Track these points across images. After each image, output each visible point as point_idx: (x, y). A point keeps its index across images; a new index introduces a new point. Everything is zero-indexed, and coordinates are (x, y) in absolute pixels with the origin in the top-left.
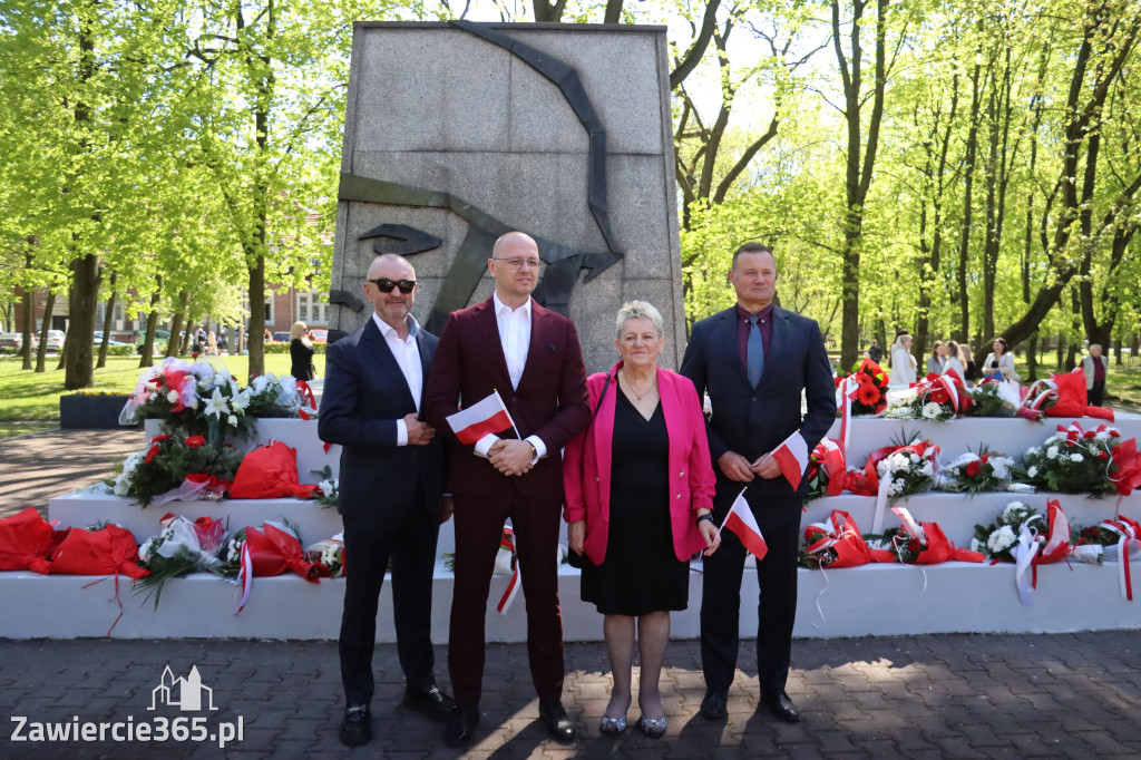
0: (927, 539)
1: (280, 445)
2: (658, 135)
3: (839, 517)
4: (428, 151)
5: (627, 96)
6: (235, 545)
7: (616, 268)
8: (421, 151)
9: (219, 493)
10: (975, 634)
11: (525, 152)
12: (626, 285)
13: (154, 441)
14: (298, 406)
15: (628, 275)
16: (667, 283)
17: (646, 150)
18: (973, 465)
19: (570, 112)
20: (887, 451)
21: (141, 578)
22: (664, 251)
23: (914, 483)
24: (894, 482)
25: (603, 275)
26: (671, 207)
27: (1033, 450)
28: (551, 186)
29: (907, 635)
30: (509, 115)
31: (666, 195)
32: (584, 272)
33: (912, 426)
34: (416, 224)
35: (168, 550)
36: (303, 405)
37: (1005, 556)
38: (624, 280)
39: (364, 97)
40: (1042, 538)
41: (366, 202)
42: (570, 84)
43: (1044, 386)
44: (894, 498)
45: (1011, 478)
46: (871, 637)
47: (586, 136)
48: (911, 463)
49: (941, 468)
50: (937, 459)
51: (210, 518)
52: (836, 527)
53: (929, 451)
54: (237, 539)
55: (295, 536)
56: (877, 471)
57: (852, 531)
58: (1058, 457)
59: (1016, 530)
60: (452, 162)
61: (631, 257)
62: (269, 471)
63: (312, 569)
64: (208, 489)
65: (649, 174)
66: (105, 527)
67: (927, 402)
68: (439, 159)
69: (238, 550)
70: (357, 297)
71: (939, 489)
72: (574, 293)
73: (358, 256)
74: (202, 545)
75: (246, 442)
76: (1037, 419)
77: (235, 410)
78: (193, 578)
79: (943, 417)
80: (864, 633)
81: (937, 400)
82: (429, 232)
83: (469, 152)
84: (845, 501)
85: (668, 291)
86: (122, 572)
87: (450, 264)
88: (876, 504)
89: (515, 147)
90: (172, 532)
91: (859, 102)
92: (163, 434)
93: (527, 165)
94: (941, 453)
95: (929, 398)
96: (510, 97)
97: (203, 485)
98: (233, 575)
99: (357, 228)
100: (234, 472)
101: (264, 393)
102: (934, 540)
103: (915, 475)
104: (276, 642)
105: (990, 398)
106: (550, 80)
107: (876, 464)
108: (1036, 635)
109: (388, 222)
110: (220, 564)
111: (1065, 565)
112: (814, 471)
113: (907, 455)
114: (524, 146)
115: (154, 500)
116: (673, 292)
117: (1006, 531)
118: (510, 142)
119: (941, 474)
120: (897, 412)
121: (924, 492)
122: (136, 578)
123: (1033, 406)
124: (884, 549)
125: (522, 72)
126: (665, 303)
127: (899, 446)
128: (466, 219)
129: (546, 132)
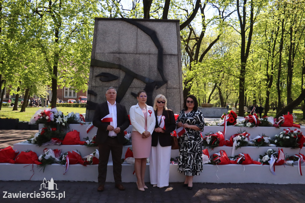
0: (245, 158)
1: (75, 131)
2: (177, 50)
3: (222, 152)
4: (115, 53)
5: (168, 39)
6: (64, 156)
7: (165, 85)
8: (113, 53)
9: (60, 143)
10: (258, 183)
11: (141, 54)
12: (168, 90)
13: (43, 129)
14: (80, 121)
15: (168, 87)
16: (179, 90)
17: (173, 53)
18: (259, 139)
19: (153, 43)
20: (236, 135)
21: (39, 164)
22: (178, 81)
23: (243, 143)
24: (237, 143)
25: (161, 87)
26: (180, 69)
27: (276, 135)
28: (148, 63)
29: (240, 183)
30: (137, 44)
31: (179, 65)
32: (156, 86)
33: (243, 128)
34: (111, 73)
35: (47, 157)
36: (81, 121)
37: (267, 163)
39: (98, 38)
40: (276, 158)
41: (98, 67)
42: (153, 35)
43: (281, 118)
44: (237, 147)
45: (270, 143)
46: (230, 183)
47: (157, 50)
48: (242, 138)
49: (251, 140)
50: (250, 137)
51: (57, 149)
52: (221, 154)
53: (247, 135)
54: (65, 154)
55: (80, 154)
56: (233, 140)
57: (225, 155)
58: (282, 137)
59: (270, 156)
60: (121, 56)
61: (169, 82)
62: (73, 137)
63: (85, 162)
64: (56, 142)
65: (174, 60)
66: (30, 151)
67: (248, 122)
68: (118, 55)
69: (65, 158)
70: (95, 92)
71: (250, 145)
72: (154, 92)
73: (95, 81)
74: (56, 156)
75: (66, 130)
76: (278, 127)
77: (64, 121)
78: (53, 165)
79: (252, 126)
80: (228, 182)
81: (250, 122)
82: (115, 75)
83: (126, 53)
84: (224, 148)
86: (34, 163)
87: (120, 84)
88: (232, 149)
89: (138, 52)
90: (48, 153)
91: (245, 29)
92: (45, 128)
93: (142, 57)
94: (251, 135)
95: (248, 121)
96: (137, 39)
97: (56, 141)
98: (64, 164)
99: (95, 74)
100: (64, 138)
101: (71, 117)
102: (247, 158)
103: (243, 141)
104: (74, 182)
105: (265, 121)
106: (148, 34)
107: (233, 139)
108: (275, 184)
109: (104, 72)
110: (60, 161)
111: (283, 166)
112: (216, 140)
113: (241, 136)
114: (141, 52)
115: (42, 145)
116: (180, 92)
117: (267, 156)
118: (137, 51)
119: (250, 141)
120: (240, 125)
121: (246, 146)
122: (38, 165)
123: (277, 124)
124: (234, 160)
125: (140, 32)
126: (178, 95)
127: (239, 134)
128: (125, 72)
129: (147, 48)
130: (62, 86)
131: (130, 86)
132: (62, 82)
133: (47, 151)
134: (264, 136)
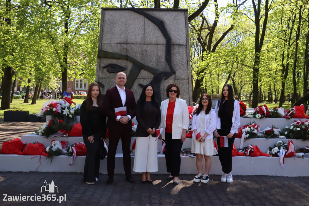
0: (254, 150)
2: (185, 39)
4: (122, 44)
5: (176, 29)
7: (173, 76)
8: (120, 44)
9: (67, 135)
10: (267, 176)
11: (149, 44)
12: (176, 81)
13: (50, 121)
15: (176, 78)
16: (187, 81)
17: (182, 43)
18: (269, 130)
19: (161, 33)
20: (245, 127)
21: (47, 156)
22: (187, 72)
23: (252, 135)
24: (246, 135)
25: (169, 78)
26: (188, 60)
27: (287, 127)
28: (155, 54)
29: (248, 175)
30: (144, 34)
31: (187, 56)
32: (164, 77)
33: (253, 120)
34: (119, 64)
35: (54, 148)
37: (276, 155)
38: (175, 79)
39: (105, 29)
40: (286, 150)
41: (105, 58)
42: (161, 25)
43: (292, 110)
44: (246, 139)
45: (280, 134)
46: (238, 176)
47: (165, 40)
48: (251, 130)
49: (260, 131)
50: (259, 129)
51: (64, 141)
53: (256, 127)
54: (72, 146)
56: (242, 132)
58: (293, 129)
59: (279, 148)
60: (128, 47)
61: (177, 73)
62: (80, 129)
64: (64, 134)
65: (182, 50)
66: (37, 143)
68: (125, 46)
69: (72, 149)
70: (102, 83)
71: (259, 137)
72: (161, 83)
73: (103, 72)
74: (63, 148)
75: (73, 122)
76: (289, 119)
77: (71, 113)
78: (60, 156)
79: (261, 118)
80: (236, 174)
81: (260, 113)
82: (122, 66)
83: (133, 44)
85: (187, 83)
86: (41, 155)
87: (128, 75)
88: (241, 140)
89: (145, 44)
90: (55, 144)
91: (260, 19)
92: (52, 119)
93: (149, 48)
94: (260, 127)
95: (258, 112)
96: (144, 29)
97: (63, 132)
98: (71, 155)
99: (102, 65)
100: (71, 130)
101: (78, 109)
103: (252, 133)
104: (81, 173)
105: (276, 113)
106: (155, 24)
107: (241, 130)
108: (285, 177)
109: (111, 63)
110: (67, 153)
111: (293, 158)
113: (250, 127)
114: (148, 43)
115: (50, 136)
116: (188, 83)
117: (276, 148)
118: (144, 41)
119: (260, 133)
120: (249, 116)
121: (255, 137)
122: (45, 156)
123: (288, 115)
124: (243, 152)
125: (148, 22)
126: (186, 86)
127: (248, 125)
128: (132, 63)
129: (154, 39)
130: (73, 78)
131: (138, 78)
132: (73, 74)
133: (54, 143)
134: (274, 127)
